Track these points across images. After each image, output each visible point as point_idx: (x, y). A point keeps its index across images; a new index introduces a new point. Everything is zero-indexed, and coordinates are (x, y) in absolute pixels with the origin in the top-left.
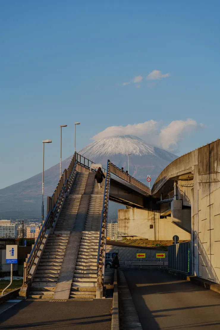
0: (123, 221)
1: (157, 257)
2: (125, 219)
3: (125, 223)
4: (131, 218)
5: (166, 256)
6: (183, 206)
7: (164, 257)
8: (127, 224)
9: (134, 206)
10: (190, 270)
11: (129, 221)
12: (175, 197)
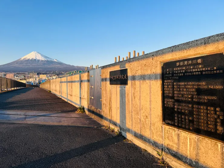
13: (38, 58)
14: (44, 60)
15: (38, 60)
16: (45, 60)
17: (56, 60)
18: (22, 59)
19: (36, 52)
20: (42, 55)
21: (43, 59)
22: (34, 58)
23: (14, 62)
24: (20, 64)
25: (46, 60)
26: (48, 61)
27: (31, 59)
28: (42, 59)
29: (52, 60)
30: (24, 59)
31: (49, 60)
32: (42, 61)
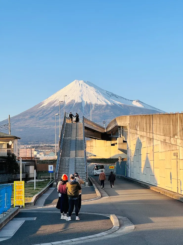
0: (89, 148)
1: (110, 168)
2: (91, 146)
3: (91, 148)
4: (94, 145)
5: (115, 168)
6: (123, 140)
7: (114, 168)
8: (92, 149)
9: (96, 139)
10: (126, 175)
11: (93, 147)
12: (119, 135)
13: (87, 100)
14: (104, 104)
15: (87, 104)
16: (108, 105)
17: (139, 101)
18: (46, 103)
19: (81, 82)
20: (99, 90)
21: (102, 101)
22: (78, 100)
23: (24, 114)
24: (40, 118)
25: (109, 103)
26: (114, 107)
27: (67, 102)
28: (99, 103)
29: (128, 103)
30: (50, 104)
31: (118, 103)
32: (98, 107)
